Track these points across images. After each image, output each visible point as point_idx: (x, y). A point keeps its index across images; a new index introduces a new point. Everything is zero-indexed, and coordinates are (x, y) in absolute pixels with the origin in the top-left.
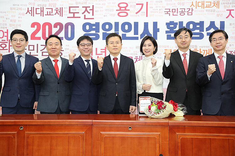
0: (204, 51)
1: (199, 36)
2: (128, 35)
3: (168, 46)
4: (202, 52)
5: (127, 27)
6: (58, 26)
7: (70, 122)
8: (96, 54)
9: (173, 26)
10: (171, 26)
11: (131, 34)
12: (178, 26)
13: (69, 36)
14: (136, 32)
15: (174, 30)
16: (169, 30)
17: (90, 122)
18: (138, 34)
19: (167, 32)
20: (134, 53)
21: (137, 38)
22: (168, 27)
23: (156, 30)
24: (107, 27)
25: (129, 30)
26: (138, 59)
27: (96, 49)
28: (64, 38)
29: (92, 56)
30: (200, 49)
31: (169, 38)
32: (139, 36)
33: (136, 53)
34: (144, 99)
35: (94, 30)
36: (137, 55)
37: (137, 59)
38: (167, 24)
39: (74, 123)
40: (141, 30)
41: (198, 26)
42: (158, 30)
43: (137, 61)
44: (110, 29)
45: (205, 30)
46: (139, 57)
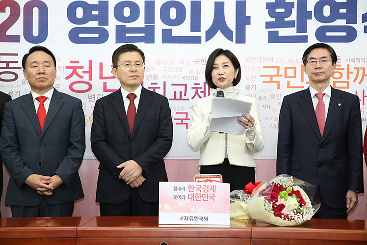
0: (356, 70)
1: (344, 34)
2: (177, 31)
3: (271, 59)
4: (352, 73)
5: (173, 13)
6: (8, 9)
7: (24, 232)
8: (101, 77)
9: (283, 10)
10: (278, 10)
11: (183, 30)
12: (294, 11)
13: (36, 33)
14: (196, 25)
15: (286, 19)
16: (274, 20)
17: (72, 231)
18: (199, 31)
19: (268, 25)
20: (190, 75)
21: (197, 40)
22: (272, 13)
23: (243, 20)
24: (127, 12)
25: (180, 20)
26: (199, 90)
27: (101, 64)
28: (22, 38)
29: (90, 82)
30: (348, 66)
31: (274, 38)
32: (202, 34)
33: (194, 75)
34: (207, 181)
35: (94, 18)
36: (197, 78)
37: (197, 89)
38: (269, 5)
39: (34, 236)
40: (207, 19)
41: (343, 11)
42: (248, 21)
43: (197, 93)
44: (134, 16)
45: (359, 18)
46: (202, 85)
